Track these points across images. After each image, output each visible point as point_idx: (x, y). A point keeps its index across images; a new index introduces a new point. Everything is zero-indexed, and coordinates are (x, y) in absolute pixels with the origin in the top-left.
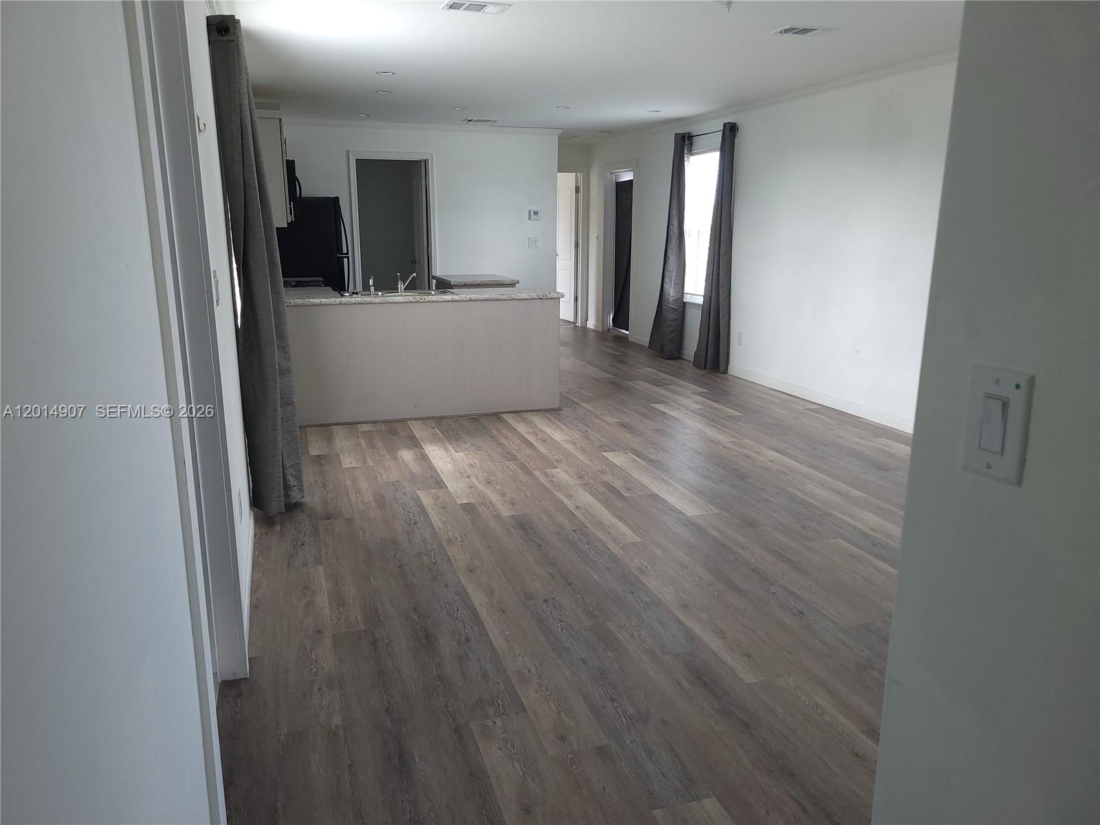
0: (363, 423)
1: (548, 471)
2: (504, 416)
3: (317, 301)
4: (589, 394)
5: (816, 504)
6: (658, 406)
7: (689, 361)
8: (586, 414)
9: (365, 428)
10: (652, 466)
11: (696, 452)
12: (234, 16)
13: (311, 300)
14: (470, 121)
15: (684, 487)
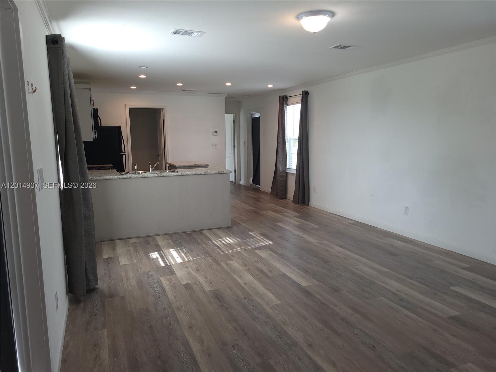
0: (132, 238)
1: (228, 262)
2: (204, 232)
3: (108, 177)
4: (245, 219)
5: (366, 276)
6: (279, 224)
7: (290, 200)
8: (244, 229)
9: (133, 241)
10: (280, 257)
11: (301, 248)
12: (61, 35)
13: (105, 177)
14: (184, 90)
15: (298, 269)
